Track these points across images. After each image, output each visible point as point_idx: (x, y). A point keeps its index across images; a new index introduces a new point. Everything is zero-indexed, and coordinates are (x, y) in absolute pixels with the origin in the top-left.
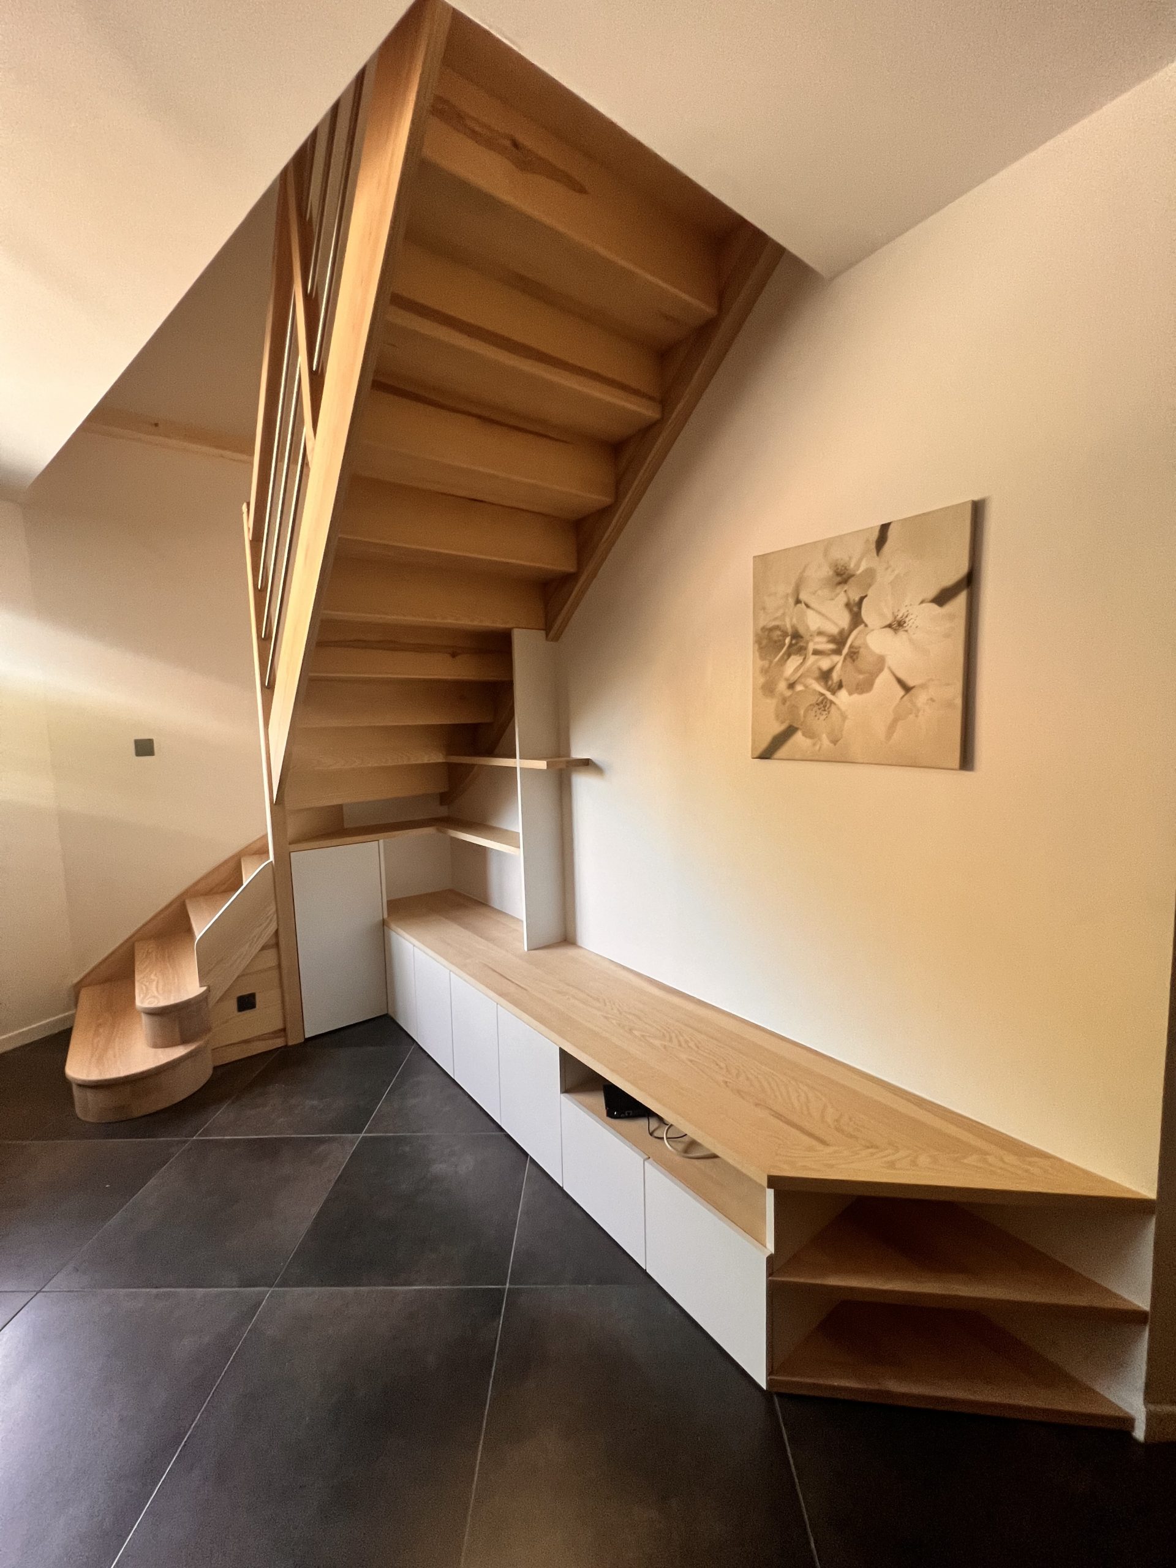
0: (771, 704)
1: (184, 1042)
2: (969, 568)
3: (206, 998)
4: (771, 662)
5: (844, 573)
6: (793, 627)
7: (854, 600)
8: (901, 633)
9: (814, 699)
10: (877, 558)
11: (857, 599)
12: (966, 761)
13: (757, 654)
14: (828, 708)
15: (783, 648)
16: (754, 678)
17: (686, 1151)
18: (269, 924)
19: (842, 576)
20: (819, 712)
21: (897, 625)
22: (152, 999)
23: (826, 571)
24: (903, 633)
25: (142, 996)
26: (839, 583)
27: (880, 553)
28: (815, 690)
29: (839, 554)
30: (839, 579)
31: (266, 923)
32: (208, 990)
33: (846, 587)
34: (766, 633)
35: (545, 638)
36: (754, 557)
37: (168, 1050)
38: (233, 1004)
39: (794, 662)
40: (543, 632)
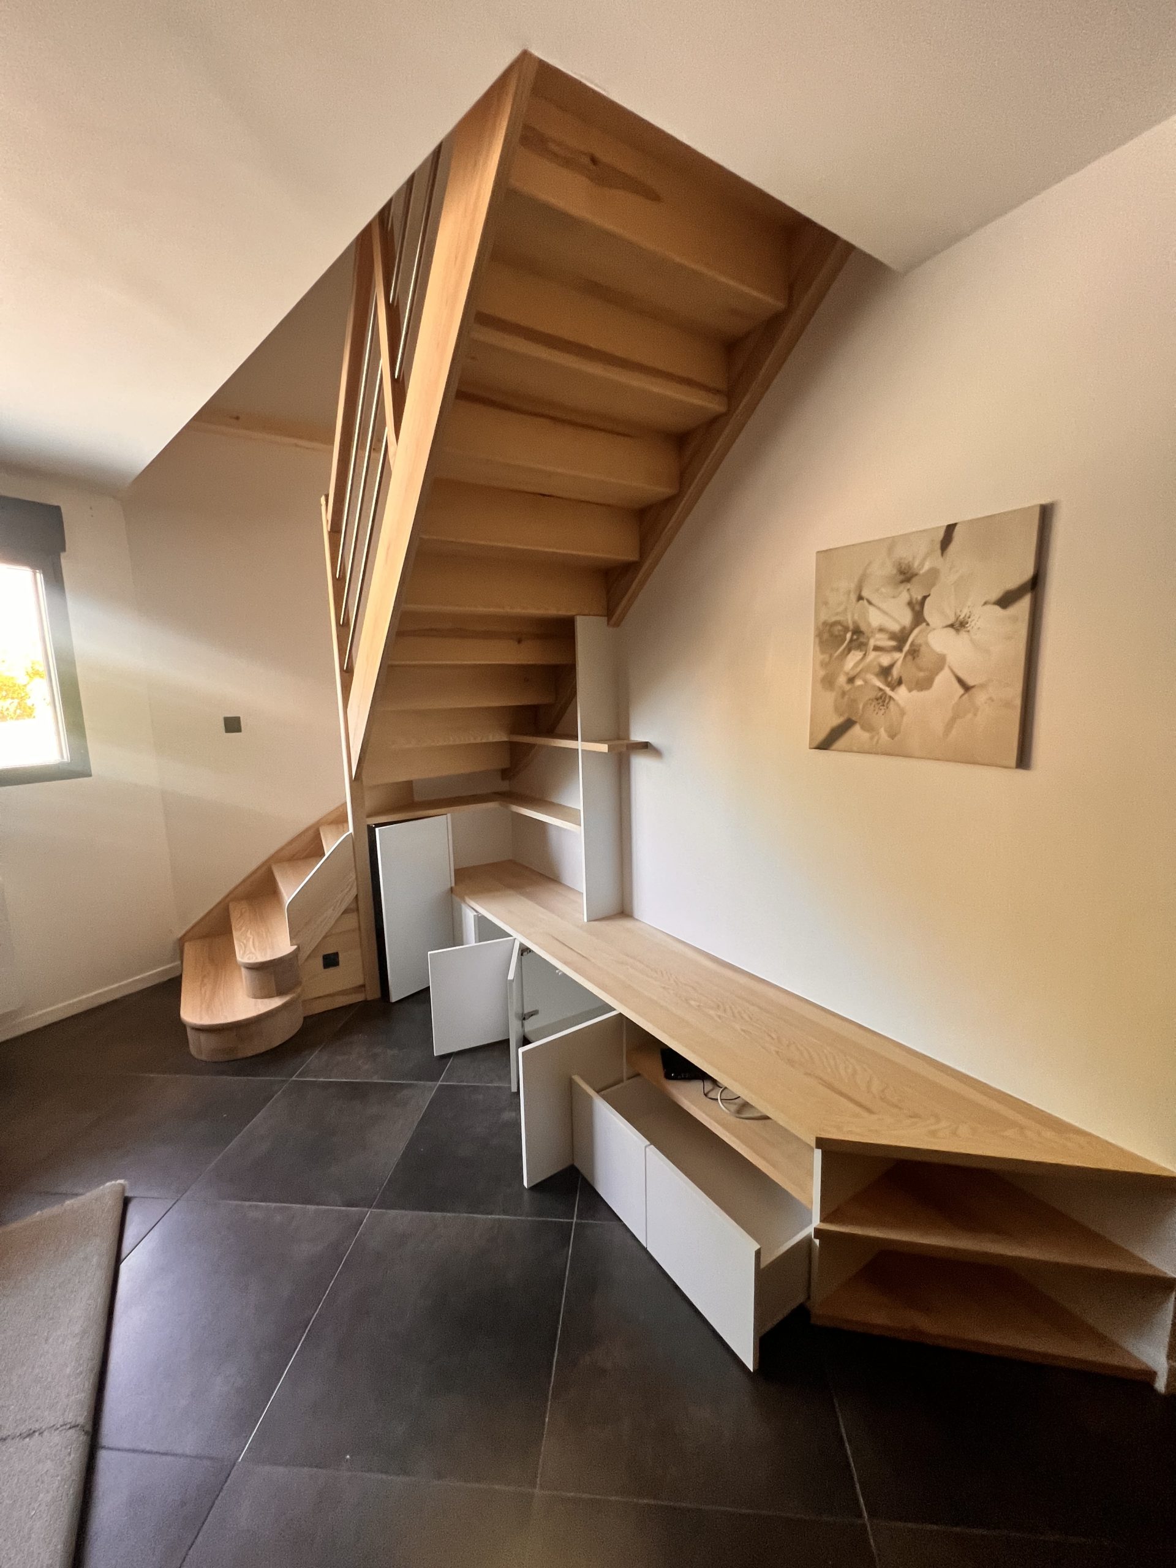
0: (830, 698)
1: (280, 993)
2: (1034, 572)
3: (297, 956)
4: (831, 656)
5: (908, 572)
6: (854, 622)
7: (916, 599)
8: (963, 634)
9: (874, 694)
10: (941, 559)
11: (920, 598)
12: (1023, 759)
13: (818, 649)
14: (888, 703)
15: (844, 642)
16: (814, 671)
17: (739, 1111)
18: (350, 890)
19: (906, 575)
20: (877, 707)
21: (959, 625)
22: (251, 955)
23: (890, 570)
24: (964, 633)
25: (241, 952)
26: (902, 582)
27: (945, 554)
28: (874, 686)
29: (903, 553)
30: (902, 577)
31: (348, 889)
32: (298, 949)
33: (909, 586)
34: (828, 628)
35: (606, 623)
36: (818, 552)
37: (266, 1001)
38: (320, 961)
39: (855, 657)
40: (605, 619)
